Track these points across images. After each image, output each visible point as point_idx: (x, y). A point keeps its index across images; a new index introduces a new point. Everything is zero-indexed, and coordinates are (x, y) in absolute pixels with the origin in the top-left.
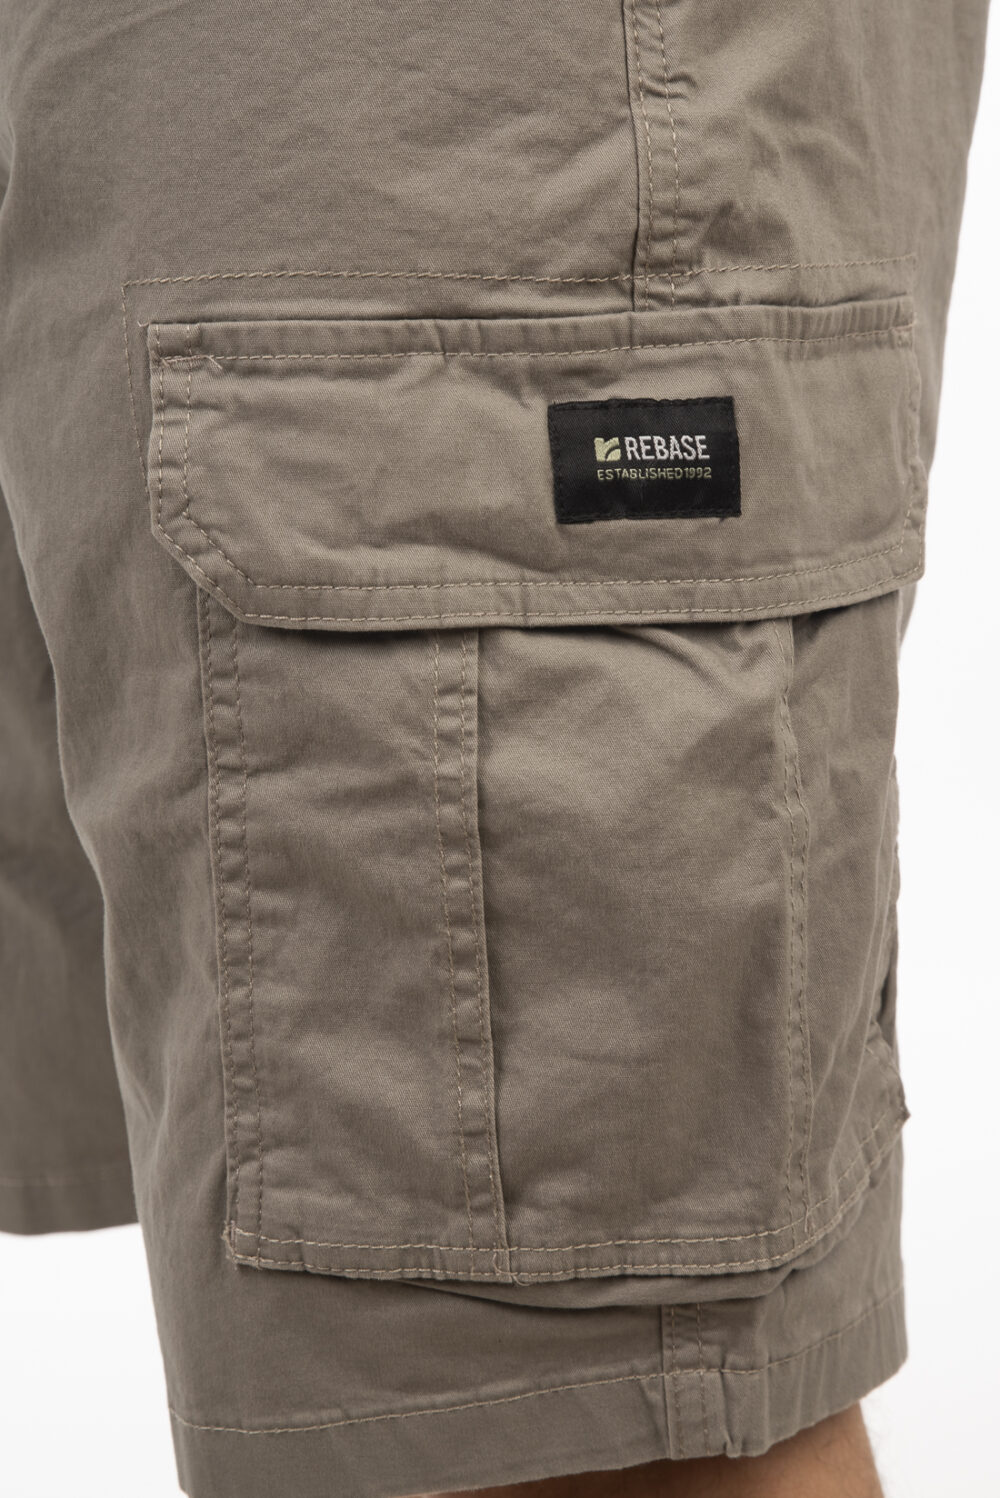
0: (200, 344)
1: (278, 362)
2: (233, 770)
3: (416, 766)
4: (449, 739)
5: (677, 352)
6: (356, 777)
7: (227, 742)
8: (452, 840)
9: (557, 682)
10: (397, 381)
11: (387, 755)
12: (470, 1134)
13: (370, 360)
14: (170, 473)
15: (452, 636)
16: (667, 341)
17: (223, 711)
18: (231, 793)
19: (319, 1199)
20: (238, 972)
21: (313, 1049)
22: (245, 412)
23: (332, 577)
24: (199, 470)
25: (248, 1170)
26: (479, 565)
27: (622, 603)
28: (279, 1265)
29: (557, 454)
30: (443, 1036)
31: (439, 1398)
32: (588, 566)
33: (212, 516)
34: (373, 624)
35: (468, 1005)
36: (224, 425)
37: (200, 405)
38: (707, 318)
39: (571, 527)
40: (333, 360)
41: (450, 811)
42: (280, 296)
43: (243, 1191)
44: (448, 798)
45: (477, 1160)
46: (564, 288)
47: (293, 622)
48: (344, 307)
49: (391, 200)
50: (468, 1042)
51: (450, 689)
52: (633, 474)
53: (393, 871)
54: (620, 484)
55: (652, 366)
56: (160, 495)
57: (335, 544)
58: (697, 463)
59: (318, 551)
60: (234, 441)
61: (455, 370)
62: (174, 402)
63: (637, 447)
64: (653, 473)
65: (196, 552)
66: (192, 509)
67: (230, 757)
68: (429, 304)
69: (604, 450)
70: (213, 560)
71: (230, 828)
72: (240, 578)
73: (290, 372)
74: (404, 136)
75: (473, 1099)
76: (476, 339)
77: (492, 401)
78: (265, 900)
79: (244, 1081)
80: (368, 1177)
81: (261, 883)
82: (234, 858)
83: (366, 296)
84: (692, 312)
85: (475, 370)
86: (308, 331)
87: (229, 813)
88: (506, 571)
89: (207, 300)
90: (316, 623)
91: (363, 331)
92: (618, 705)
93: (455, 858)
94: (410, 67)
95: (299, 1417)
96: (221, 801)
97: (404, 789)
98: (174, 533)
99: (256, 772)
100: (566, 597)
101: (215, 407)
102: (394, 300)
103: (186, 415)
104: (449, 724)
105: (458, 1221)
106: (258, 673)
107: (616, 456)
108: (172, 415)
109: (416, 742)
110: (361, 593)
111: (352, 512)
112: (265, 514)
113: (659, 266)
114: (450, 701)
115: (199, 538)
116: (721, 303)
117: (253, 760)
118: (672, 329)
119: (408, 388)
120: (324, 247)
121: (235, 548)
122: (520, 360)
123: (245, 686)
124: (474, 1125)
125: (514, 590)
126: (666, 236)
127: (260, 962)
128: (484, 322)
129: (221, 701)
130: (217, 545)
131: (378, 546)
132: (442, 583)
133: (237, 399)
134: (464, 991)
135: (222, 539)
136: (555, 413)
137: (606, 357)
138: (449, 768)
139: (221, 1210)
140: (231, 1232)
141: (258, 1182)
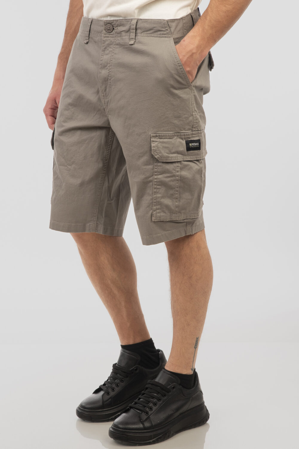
0: (156, 136)
1: (163, 138)
2: (156, 175)
3: (175, 174)
4: (178, 171)
5: (196, 135)
6: (169, 175)
7: (156, 172)
8: (177, 180)
9: (186, 166)
10: (173, 139)
11: (172, 173)
12: (176, 207)
13: (171, 137)
14: (154, 148)
15: (178, 162)
16: (195, 134)
17: (156, 169)
18: (156, 177)
19: (162, 214)
20: (155, 194)
21: (162, 200)
22: (160, 142)
23: (168, 157)
24: (156, 148)
25: (155, 212)
26: (180, 155)
27: (191, 158)
28: (158, 221)
29: (186, 145)
30: (174, 198)
31: (169, 232)
32: (188, 155)
33: (158, 152)
34: (172, 161)
35: (177, 195)
36: (158, 143)
37: (156, 142)
38: (198, 132)
39: (188, 152)
40: (168, 137)
41: (177, 178)
42: (163, 132)
43: (155, 214)
44: (177, 177)
45: (177, 209)
46: (187, 130)
47: (165, 161)
48: (169, 133)
49: (173, 123)
50: (177, 199)
51: (178, 167)
52: (193, 147)
53: (172, 183)
54: (192, 148)
55: (194, 137)
56: (153, 150)
57: (168, 154)
58: (198, 145)
59: (167, 155)
60: (159, 144)
61: (178, 138)
62: (153, 141)
63: (193, 144)
64: (194, 147)
65: (156, 155)
66: (156, 151)
67: (156, 174)
68: (176, 132)
69: (190, 145)
70: (158, 156)
71: (155, 180)
72: (160, 157)
73: (164, 139)
74: (174, 117)
75: (177, 203)
76: (180, 135)
77: (181, 140)
78: (158, 187)
79: (155, 204)
80: (167, 211)
81: (159, 185)
82: (156, 183)
83: (171, 132)
84: (197, 132)
85: (179, 138)
86: (166, 135)
87: (155, 179)
88: (182, 156)
89: (157, 132)
90: (167, 161)
91: (171, 135)
92: (191, 168)
93: (177, 182)
94: (175, 111)
95: (158, 235)
96: (155, 178)
97: (174, 176)
98: (154, 154)
99: (158, 175)
100: (187, 158)
101: (158, 142)
102: (173, 132)
103: (155, 143)
104: (178, 170)
105: (174, 215)
106: (160, 166)
107: (191, 145)
108: (153, 143)
109: (174, 172)
110: (170, 158)
111: (170, 151)
112: (163, 152)
113: (194, 128)
114: (177, 168)
115: (157, 154)
116: (199, 131)
117: (158, 174)
118: (196, 133)
119: (174, 140)
120: (167, 127)
121: (160, 155)
122: (183, 137)
123: (158, 167)
124: (177, 206)
125: (183, 157)
126: (195, 125)
127: (157, 193)
128: (181, 134)
129: (156, 168)
130: (158, 154)
131: (172, 154)
132: (177, 157)
133: (160, 141)
134: (177, 194)
135: (159, 154)
136: (186, 141)
137: (190, 136)
138: (177, 174)
139: (152, 216)
140: (153, 218)
141: (156, 213)
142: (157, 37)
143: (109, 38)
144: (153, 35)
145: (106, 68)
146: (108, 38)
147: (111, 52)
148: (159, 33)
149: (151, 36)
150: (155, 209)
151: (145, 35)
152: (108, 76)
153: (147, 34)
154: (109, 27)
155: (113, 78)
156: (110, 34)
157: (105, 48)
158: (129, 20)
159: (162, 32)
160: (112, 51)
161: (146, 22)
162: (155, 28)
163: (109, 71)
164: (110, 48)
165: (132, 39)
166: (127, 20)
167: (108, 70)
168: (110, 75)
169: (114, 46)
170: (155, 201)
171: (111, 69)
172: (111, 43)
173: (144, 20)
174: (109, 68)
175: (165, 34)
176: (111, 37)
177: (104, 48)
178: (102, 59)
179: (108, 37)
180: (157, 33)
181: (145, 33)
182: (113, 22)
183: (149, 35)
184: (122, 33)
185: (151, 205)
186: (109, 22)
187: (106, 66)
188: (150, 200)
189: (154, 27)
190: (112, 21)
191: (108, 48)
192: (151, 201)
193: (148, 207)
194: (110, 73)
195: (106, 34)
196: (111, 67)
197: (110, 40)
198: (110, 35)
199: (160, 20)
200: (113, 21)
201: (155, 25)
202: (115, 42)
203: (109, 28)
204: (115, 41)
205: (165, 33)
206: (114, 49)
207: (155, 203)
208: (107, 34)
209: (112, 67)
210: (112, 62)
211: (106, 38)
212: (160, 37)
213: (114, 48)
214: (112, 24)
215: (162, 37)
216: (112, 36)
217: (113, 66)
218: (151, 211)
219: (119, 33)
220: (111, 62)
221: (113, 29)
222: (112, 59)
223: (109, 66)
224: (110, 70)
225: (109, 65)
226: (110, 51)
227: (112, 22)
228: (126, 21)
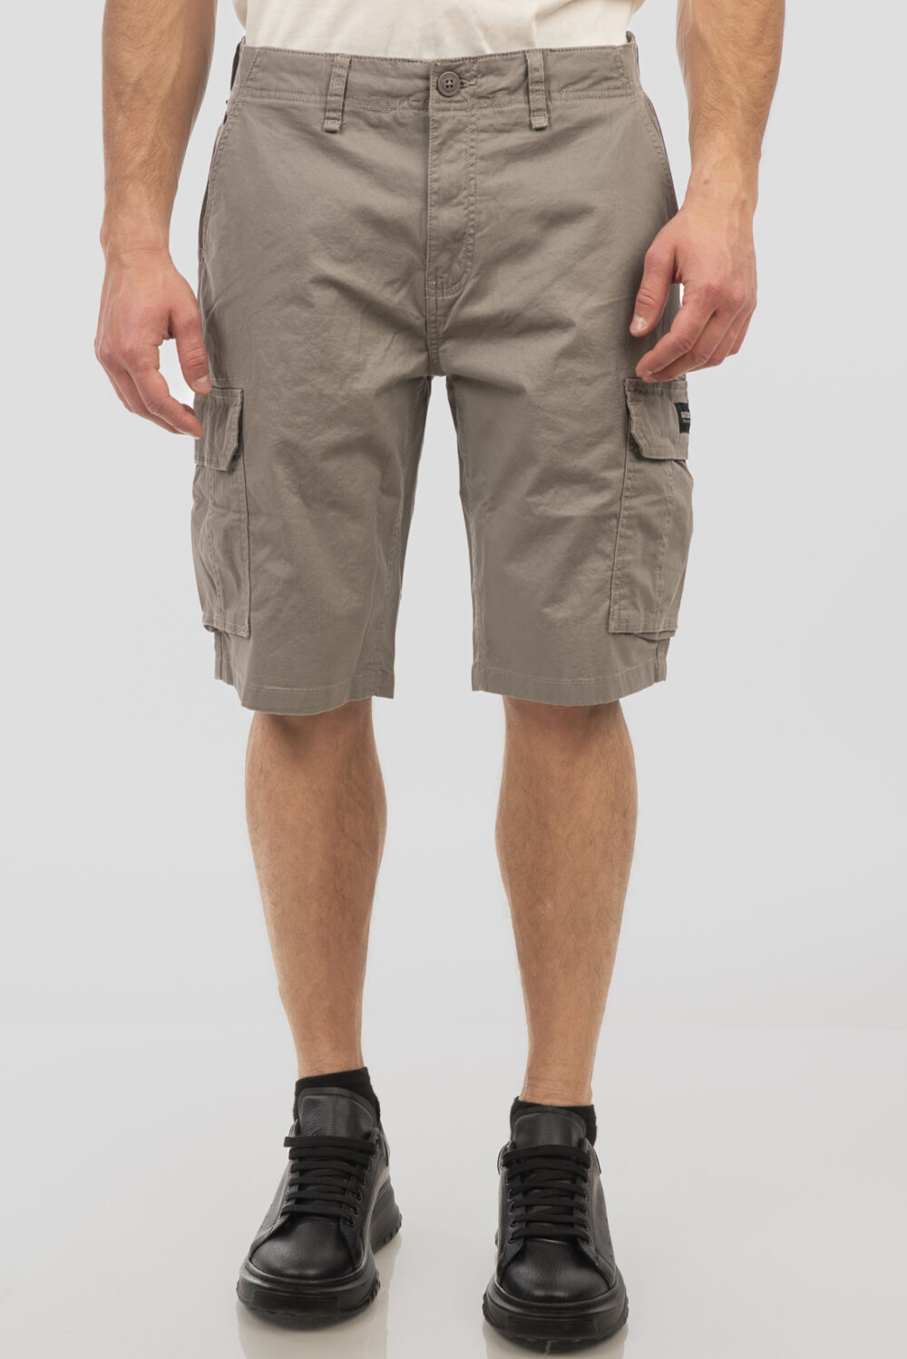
2: (628, 497)
3: (666, 494)
4: (671, 487)
6: (655, 498)
7: (628, 490)
8: (669, 514)
11: (661, 491)
12: (659, 592)
14: (637, 418)
17: (630, 481)
18: (627, 503)
19: (632, 612)
20: (621, 553)
21: (636, 572)
22: (645, 402)
23: (660, 446)
24: (641, 418)
28: (623, 631)
30: (656, 566)
31: (633, 668)
35: (661, 557)
36: (643, 406)
37: (638, 400)
41: (669, 506)
45: (659, 598)
47: (654, 457)
50: (660, 567)
52: (685, 421)
53: (658, 522)
56: (636, 423)
59: (658, 439)
60: (645, 409)
65: (642, 438)
66: (641, 427)
67: (628, 494)
69: (682, 415)
70: (644, 440)
71: (626, 513)
72: (648, 445)
73: (649, 393)
75: (660, 582)
78: (628, 532)
79: (618, 582)
80: (640, 605)
81: (630, 528)
82: (625, 521)
87: (626, 509)
90: (657, 457)
95: (616, 675)
96: (625, 506)
97: (664, 501)
98: (638, 434)
99: (633, 498)
103: (636, 402)
104: (671, 483)
105: (651, 616)
106: (644, 471)
109: (666, 488)
114: (670, 478)
121: (648, 437)
123: (635, 474)
124: (660, 589)
127: (625, 549)
129: (630, 479)
134: (662, 554)
138: (670, 495)
139: (608, 618)
140: (613, 625)
141: (619, 609)
142: (601, 97)
143: (452, 113)
144: (591, 93)
145: (455, 201)
146: (447, 114)
147: (463, 154)
148: (605, 85)
149: (588, 97)
150: (617, 597)
151: (571, 95)
152: (466, 225)
153: (576, 91)
154: (449, 79)
155: (486, 231)
156: (451, 102)
157: (443, 143)
158: (514, 56)
159: (612, 83)
160: (466, 151)
161: (570, 56)
162: (596, 74)
163: (466, 211)
164: (460, 141)
165: (539, 110)
166: (509, 57)
167: (466, 209)
168: (472, 223)
169: (473, 136)
170: (619, 572)
171: (472, 204)
172: (461, 127)
173: (561, 53)
174: (466, 200)
175: (619, 88)
176: (455, 110)
177: (439, 144)
178: (435, 176)
179: (449, 110)
180: (599, 87)
181: (571, 88)
182: (464, 64)
183: (580, 93)
184: (499, 95)
185: (608, 586)
186: (450, 63)
187: (456, 196)
188: (606, 571)
189: (594, 71)
190: (459, 60)
191: (450, 142)
192: (609, 574)
193: (599, 590)
194: (472, 216)
195: (439, 102)
196: (472, 199)
197: (454, 117)
198: (453, 105)
199: (604, 48)
200: (461, 62)
201: (594, 65)
202: (474, 123)
203: (450, 83)
204: (473, 119)
205: (619, 83)
206: (473, 144)
207: (618, 578)
208: (444, 101)
209: (478, 198)
210: (476, 185)
211: (441, 114)
212: (609, 97)
213: (472, 140)
214: (458, 70)
215: (615, 96)
216: (458, 105)
217: (480, 196)
218: (607, 603)
219: (489, 98)
220: (473, 182)
221: (462, 84)
222: (472, 175)
223: (466, 197)
224: (472, 208)
225: (466, 192)
226: (460, 152)
227: (458, 63)
228: (506, 60)
